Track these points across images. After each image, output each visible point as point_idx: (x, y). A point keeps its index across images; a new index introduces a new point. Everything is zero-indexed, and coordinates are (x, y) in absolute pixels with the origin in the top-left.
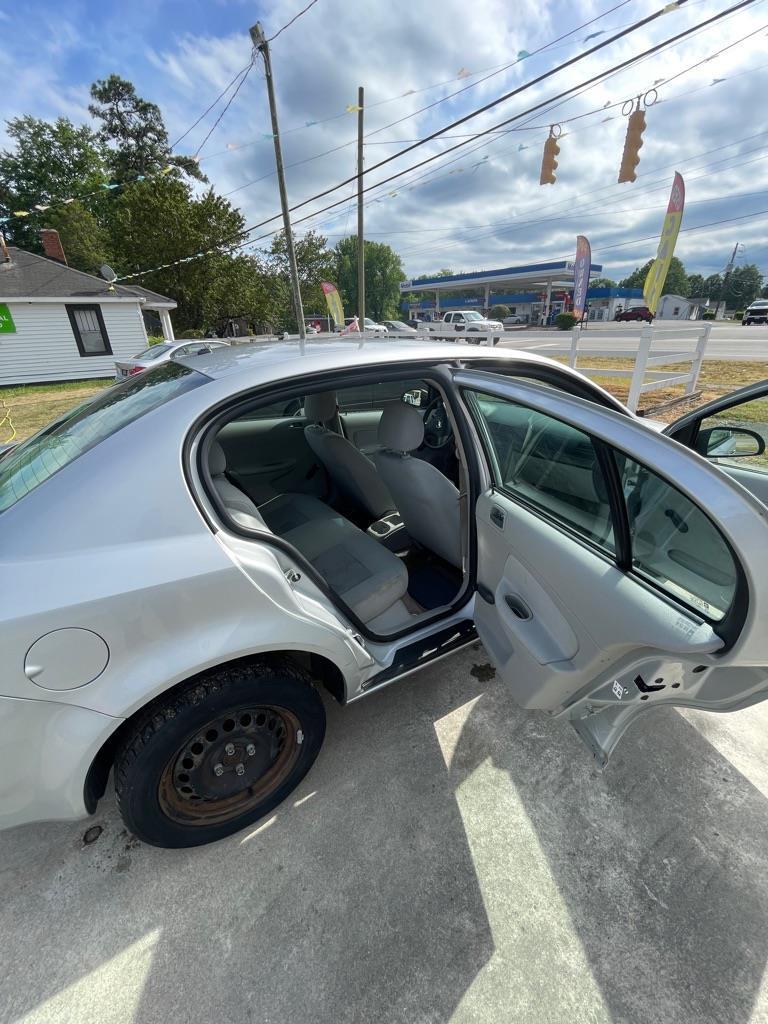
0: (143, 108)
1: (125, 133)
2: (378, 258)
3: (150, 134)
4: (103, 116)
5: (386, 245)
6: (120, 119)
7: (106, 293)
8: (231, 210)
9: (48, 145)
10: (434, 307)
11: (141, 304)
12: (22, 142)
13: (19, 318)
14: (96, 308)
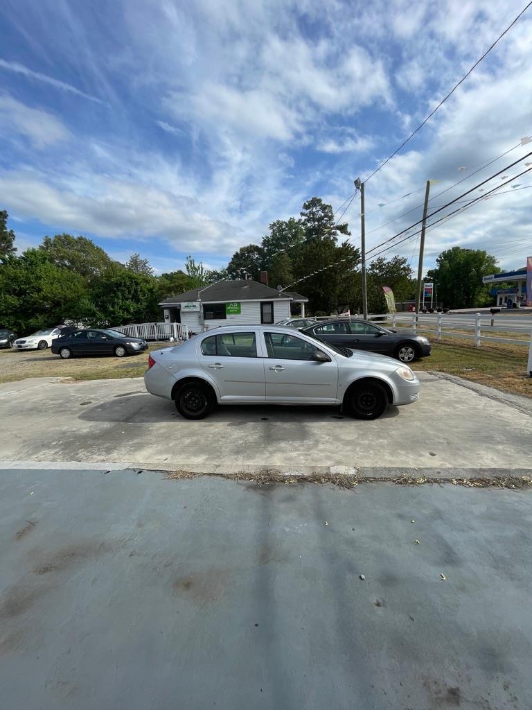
0: (324, 208)
1: (314, 220)
2: (473, 260)
3: (325, 218)
4: (306, 215)
5: (482, 250)
6: (313, 215)
7: (277, 296)
8: (355, 249)
9: (283, 230)
10: (517, 292)
11: (291, 301)
12: (274, 231)
13: (243, 307)
14: (271, 303)
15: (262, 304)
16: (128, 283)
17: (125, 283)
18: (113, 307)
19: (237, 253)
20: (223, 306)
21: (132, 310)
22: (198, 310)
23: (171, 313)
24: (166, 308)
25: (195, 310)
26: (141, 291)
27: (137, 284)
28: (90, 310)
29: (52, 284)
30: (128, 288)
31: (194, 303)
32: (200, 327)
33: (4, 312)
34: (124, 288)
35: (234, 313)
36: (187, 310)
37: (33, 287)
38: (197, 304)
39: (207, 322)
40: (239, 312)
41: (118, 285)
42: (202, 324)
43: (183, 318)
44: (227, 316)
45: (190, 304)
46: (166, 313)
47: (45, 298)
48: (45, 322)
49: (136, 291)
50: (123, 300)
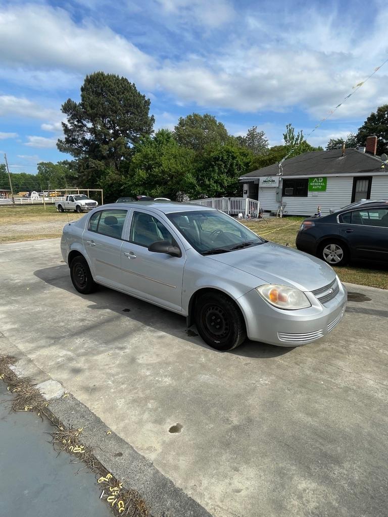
7: (378, 170)
13: (330, 184)
14: (370, 179)
15: (356, 179)
16: (225, 158)
17: (222, 157)
18: (209, 180)
19: (373, 115)
20: (306, 181)
21: (226, 184)
22: (276, 185)
23: (250, 188)
24: (246, 183)
25: (274, 185)
26: (237, 165)
27: (234, 158)
28: (191, 184)
29: (169, 159)
30: (224, 163)
31: (274, 178)
32: (277, 205)
33: (137, 183)
34: (220, 163)
35: (318, 190)
36: (265, 185)
37: (157, 163)
38: (277, 179)
39: (286, 199)
40: (324, 189)
41: (216, 159)
42: (280, 202)
43: (261, 194)
44: (309, 193)
45: (269, 178)
46: (246, 187)
47: (163, 172)
48: (162, 192)
49: (232, 165)
50: (219, 174)
